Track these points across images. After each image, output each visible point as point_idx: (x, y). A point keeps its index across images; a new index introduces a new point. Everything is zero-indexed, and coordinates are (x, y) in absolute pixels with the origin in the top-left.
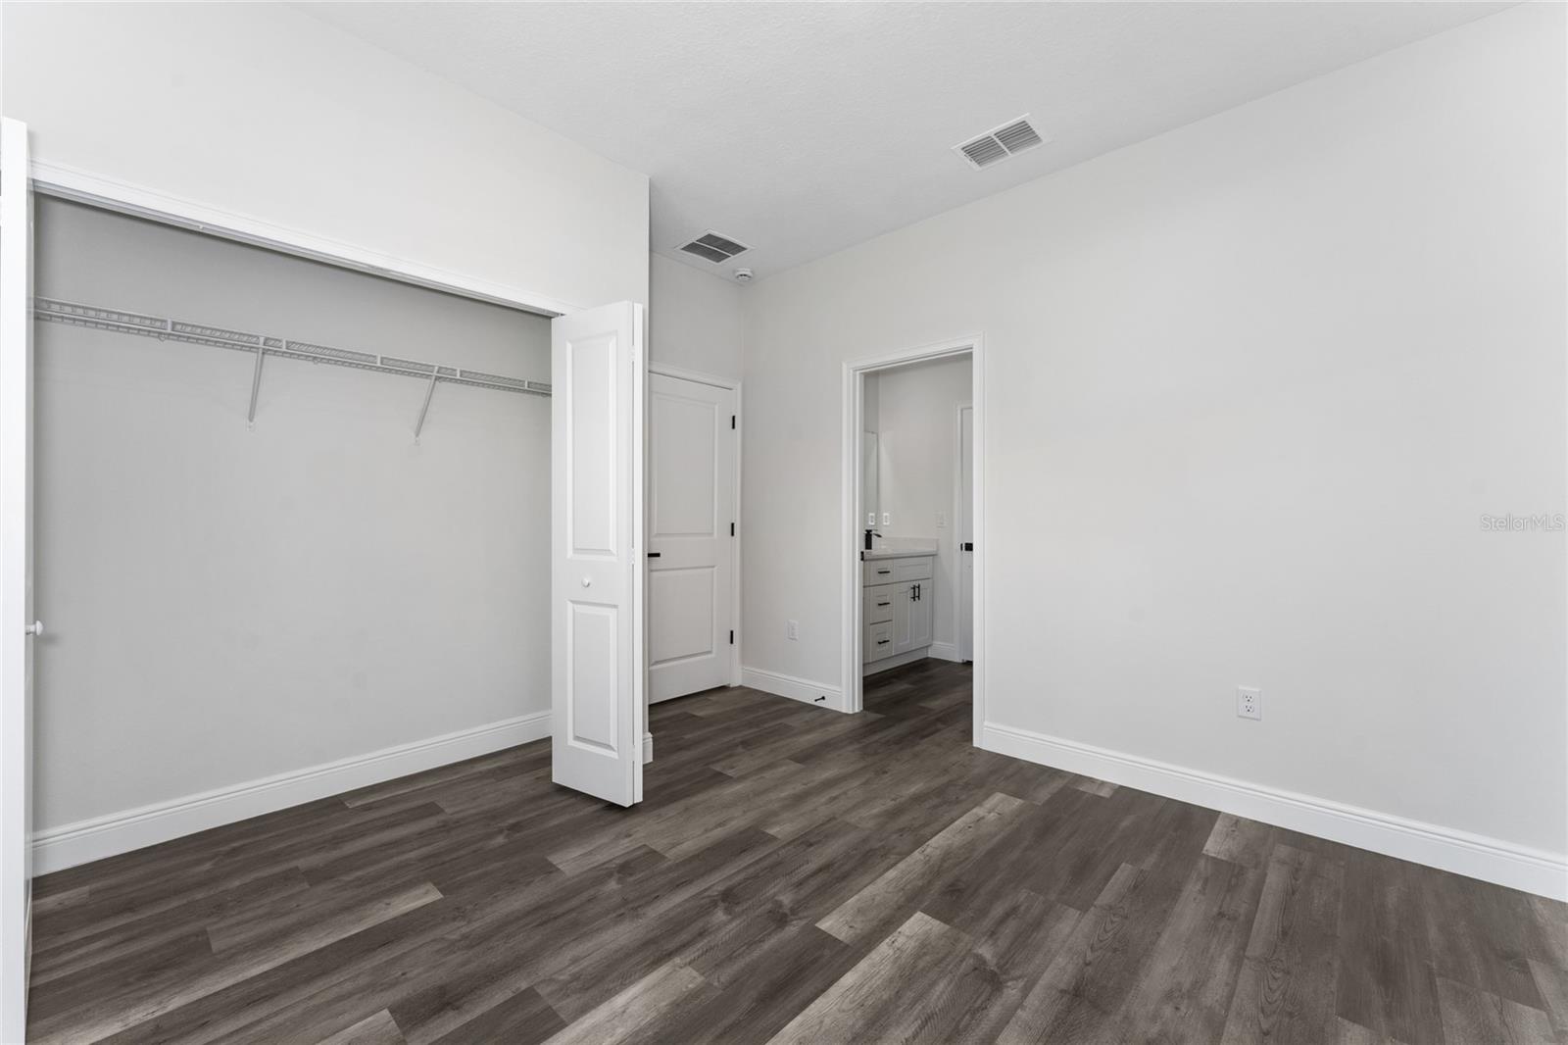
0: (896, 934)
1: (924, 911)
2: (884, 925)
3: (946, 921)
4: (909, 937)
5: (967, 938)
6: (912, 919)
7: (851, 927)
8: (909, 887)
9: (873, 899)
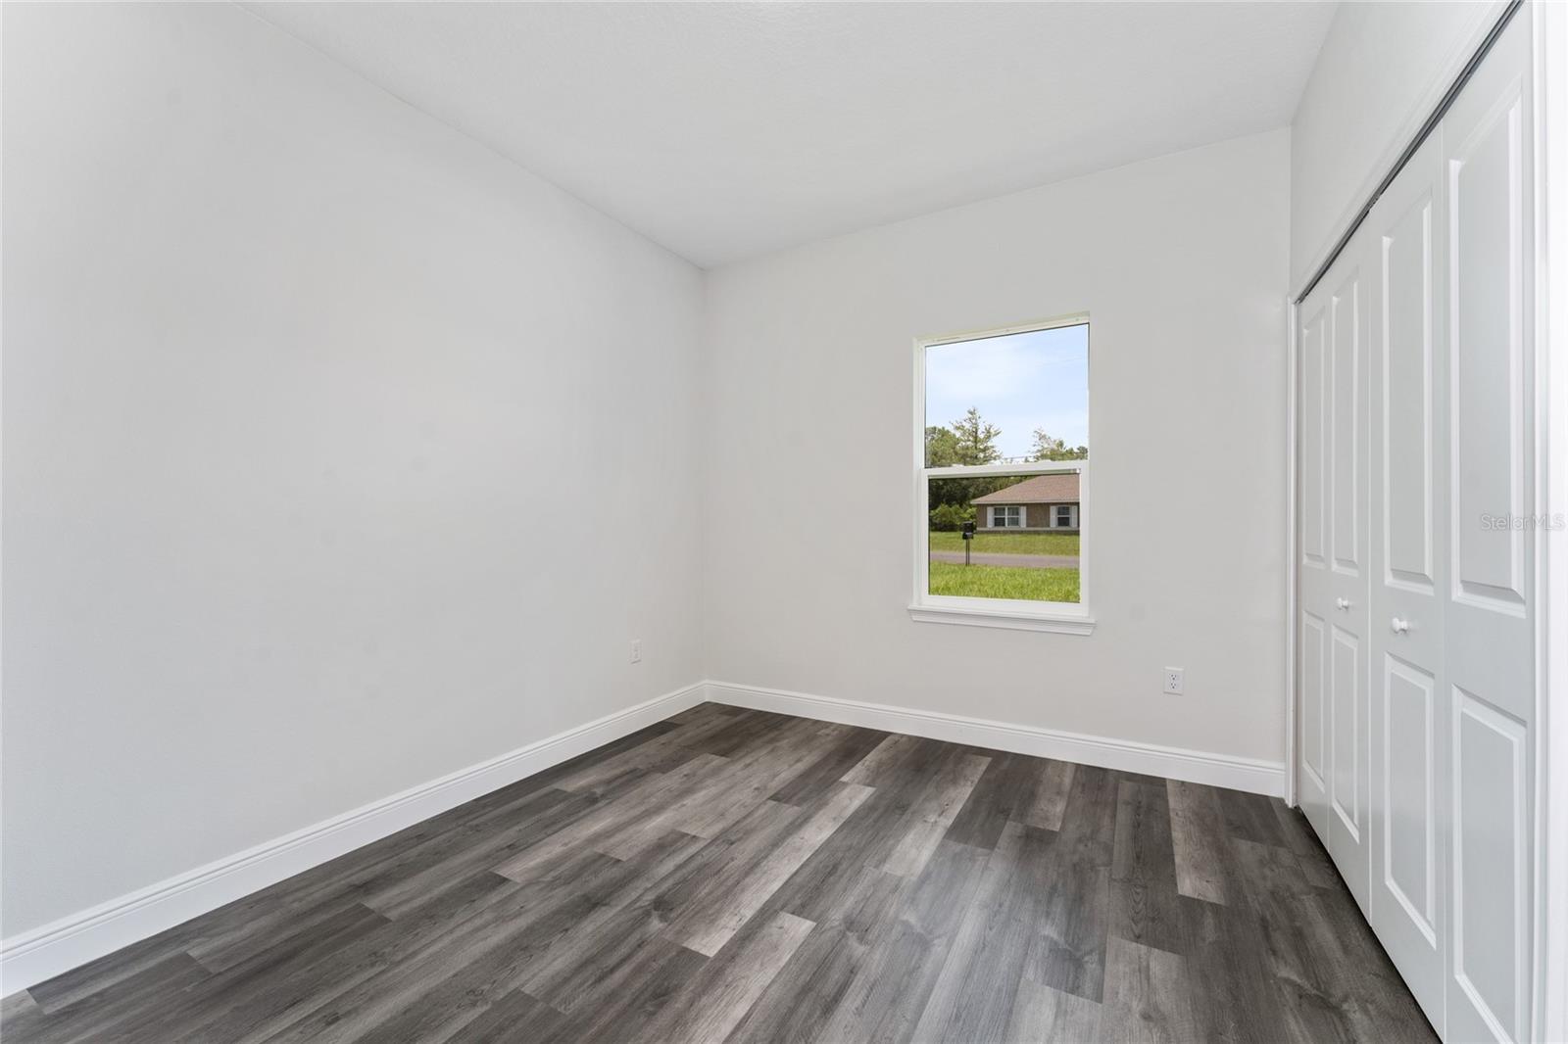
0: (738, 928)
1: (705, 958)
2: (750, 935)
3: (685, 950)
4: (725, 927)
5: (668, 937)
6: (720, 946)
7: (781, 928)
8: (719, 991)
9: (762, 965)
